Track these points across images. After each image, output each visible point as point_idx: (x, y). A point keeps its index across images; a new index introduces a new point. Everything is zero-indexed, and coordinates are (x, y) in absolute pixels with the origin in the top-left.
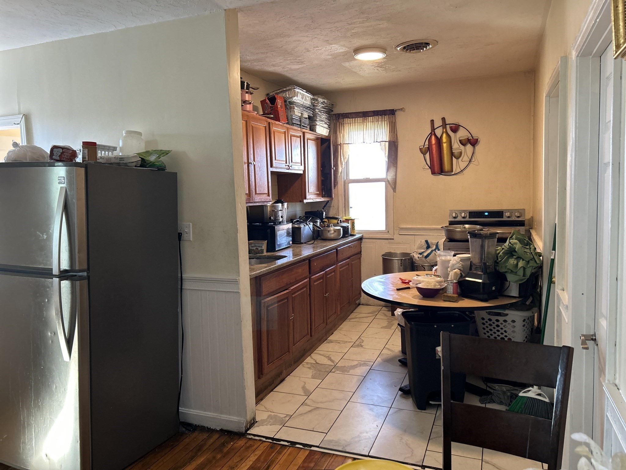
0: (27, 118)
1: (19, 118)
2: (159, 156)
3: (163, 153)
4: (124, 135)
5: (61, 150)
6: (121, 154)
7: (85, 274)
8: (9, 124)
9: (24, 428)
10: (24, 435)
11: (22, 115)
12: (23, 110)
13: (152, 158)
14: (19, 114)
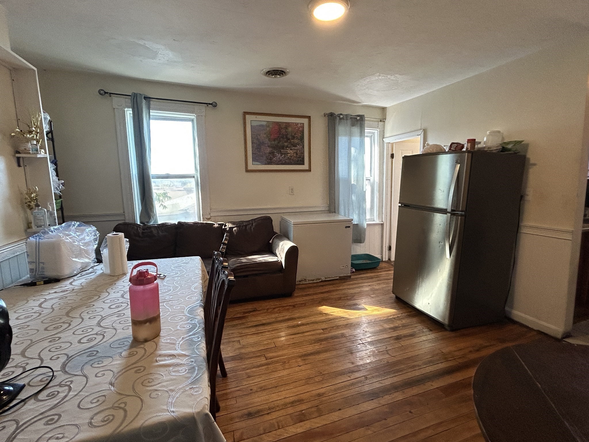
0: (425, 132)
1: (421, 132)
2: (514, 145)
3: (517, 143)
4: (488, 134)
5: (456, 145)
6: (484, 146)
7: (463, 213)
8: (413, 136)
9: (419, 287)
10: (418, 290)
11: (422, 130)
12: (423, 127)
13: (510, 146)
14: (421, 129)
